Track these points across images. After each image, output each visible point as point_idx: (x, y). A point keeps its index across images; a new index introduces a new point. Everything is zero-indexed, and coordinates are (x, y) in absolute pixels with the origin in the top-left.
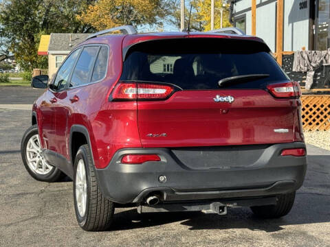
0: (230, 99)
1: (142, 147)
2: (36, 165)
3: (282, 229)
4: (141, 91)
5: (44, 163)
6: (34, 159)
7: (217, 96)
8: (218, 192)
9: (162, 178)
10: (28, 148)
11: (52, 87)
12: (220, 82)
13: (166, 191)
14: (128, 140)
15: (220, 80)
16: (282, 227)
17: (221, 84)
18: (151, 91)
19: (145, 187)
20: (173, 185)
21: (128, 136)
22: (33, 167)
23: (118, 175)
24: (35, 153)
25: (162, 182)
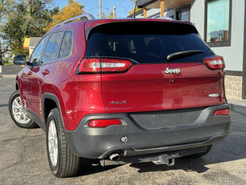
0: (177, 71)
1: (106, 113)
2: (19, 117)
4: (104, 65)
5: (24, 116)
6: (18, 113)
7: (167, 69)
9: (123, 139)
10: (13, 106)
11: (29, 64)
12: (169, 57)
13: (127, 149)
14: (93, 107)
15: (168, 55)
17: (169, 58)
18: (112, 65)
19: (109, 147)
20: (133, 144)
21: (93, 104)
22: (17, 119)
23: (85, 138)
24: (18, 109)
25: (123, 142)
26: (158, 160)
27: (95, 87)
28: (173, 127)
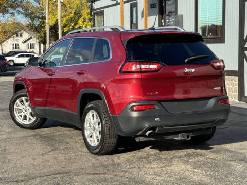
0: (192, 70)
2: (22, 118)
3: (212, 148)
4: (143, 67)
6: (20, 114)
7: (186, 69)
8: (186, 126)
9: (157, 119)
12: (186, 60)
13: (159, 126)
14: (132, 96)
15: (186, 59)
16: (212, 147)
17: (187, 61)
18: (148, 67)
20: (164, 123)
23: (130, 118)
24: (20, 110)
25: (157, 122)
26: (178, 137)
27: (134, 82)
28: (190, 112)
